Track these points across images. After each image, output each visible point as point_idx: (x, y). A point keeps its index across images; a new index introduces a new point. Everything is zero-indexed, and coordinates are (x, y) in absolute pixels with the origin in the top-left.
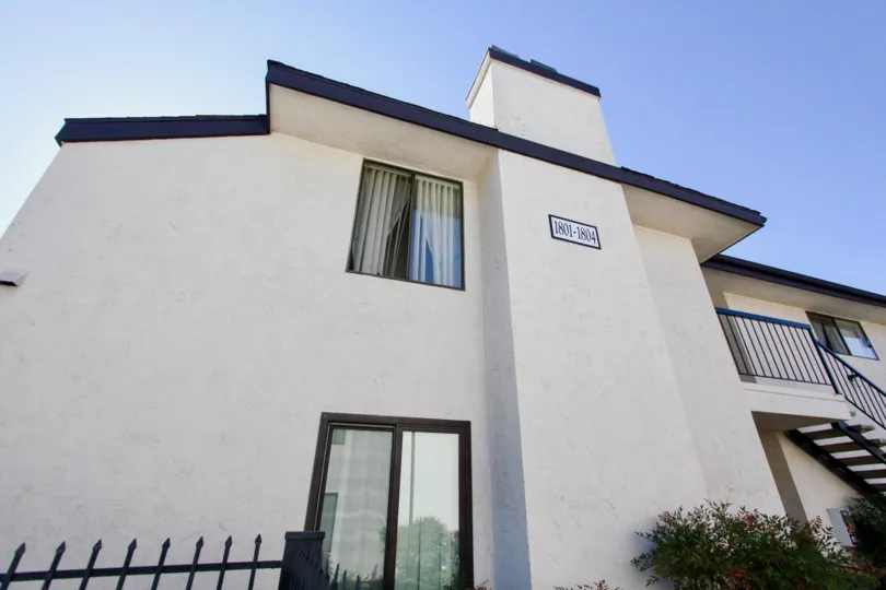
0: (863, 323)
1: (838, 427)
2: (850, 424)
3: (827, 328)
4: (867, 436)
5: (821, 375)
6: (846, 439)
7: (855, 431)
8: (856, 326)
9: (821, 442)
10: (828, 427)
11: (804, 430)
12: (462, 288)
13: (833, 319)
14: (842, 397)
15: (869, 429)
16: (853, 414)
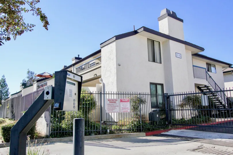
0: (216, 65)
1: (205, 86)
2: (207, 86)
3: (209, 66)
4: (209, 88)
5: (205, 78)
6: (206, 88)
7: (207, 87)
8: (214, 66)
9: (202, 89)
10: (204, 86)
11: (200, 86)
12: (161, 63)
13: (210, 64)
14: (207, 81)
15: (210, 87)
16: (208, 84)
